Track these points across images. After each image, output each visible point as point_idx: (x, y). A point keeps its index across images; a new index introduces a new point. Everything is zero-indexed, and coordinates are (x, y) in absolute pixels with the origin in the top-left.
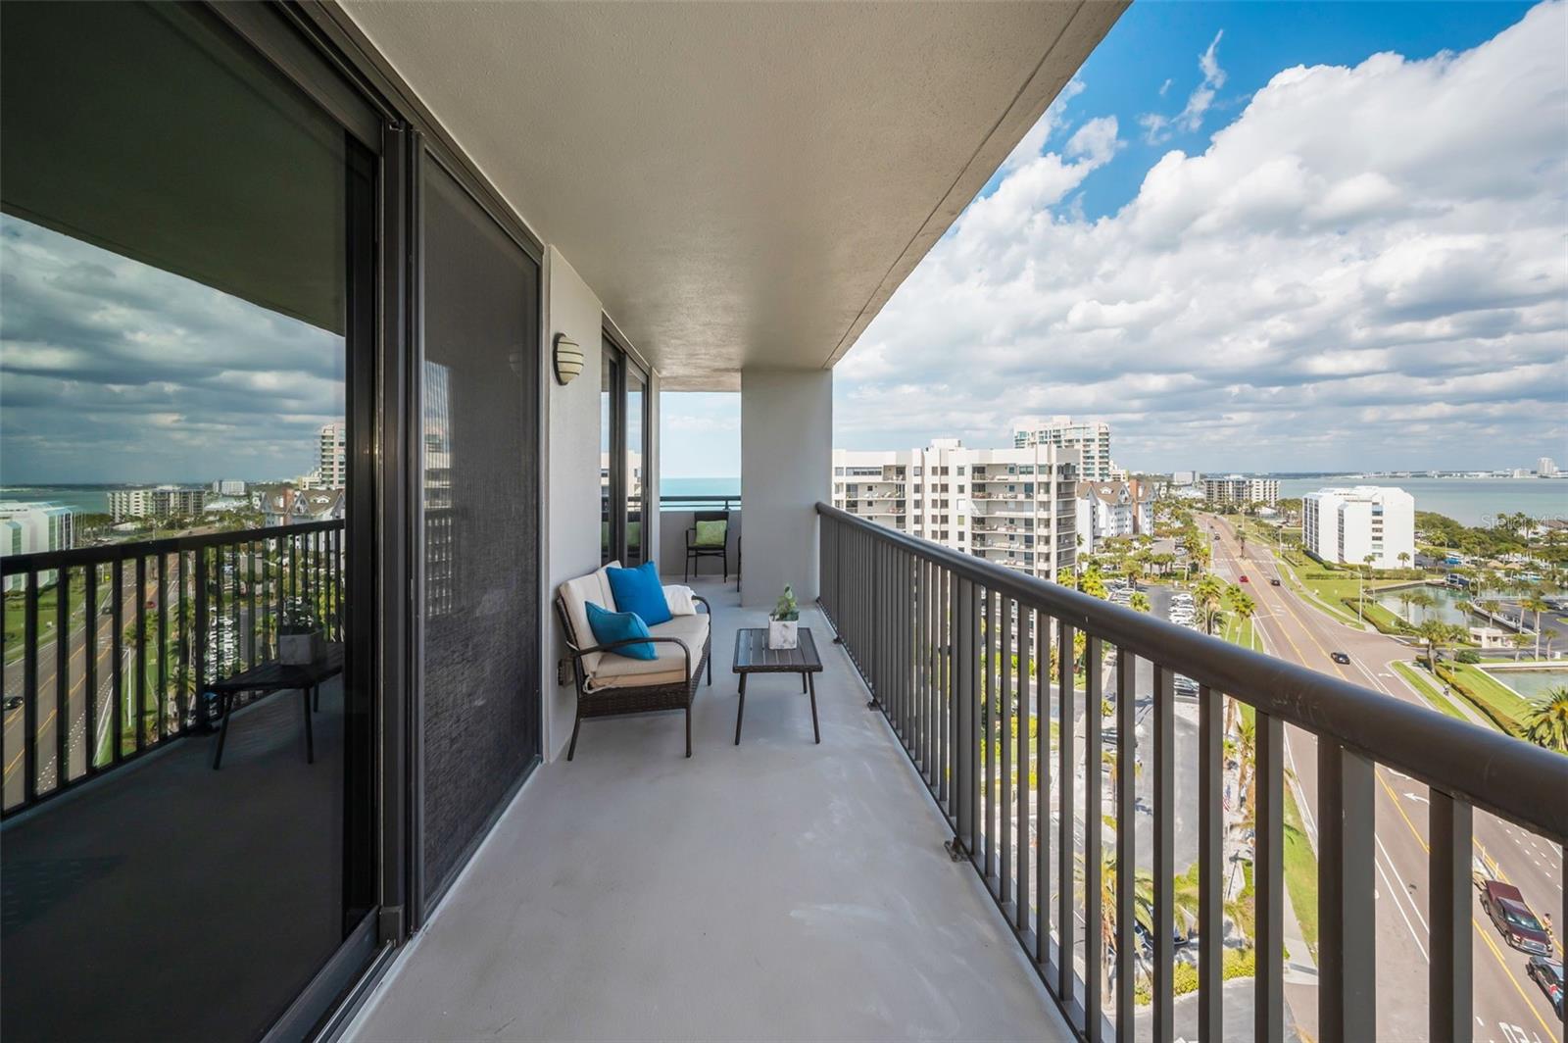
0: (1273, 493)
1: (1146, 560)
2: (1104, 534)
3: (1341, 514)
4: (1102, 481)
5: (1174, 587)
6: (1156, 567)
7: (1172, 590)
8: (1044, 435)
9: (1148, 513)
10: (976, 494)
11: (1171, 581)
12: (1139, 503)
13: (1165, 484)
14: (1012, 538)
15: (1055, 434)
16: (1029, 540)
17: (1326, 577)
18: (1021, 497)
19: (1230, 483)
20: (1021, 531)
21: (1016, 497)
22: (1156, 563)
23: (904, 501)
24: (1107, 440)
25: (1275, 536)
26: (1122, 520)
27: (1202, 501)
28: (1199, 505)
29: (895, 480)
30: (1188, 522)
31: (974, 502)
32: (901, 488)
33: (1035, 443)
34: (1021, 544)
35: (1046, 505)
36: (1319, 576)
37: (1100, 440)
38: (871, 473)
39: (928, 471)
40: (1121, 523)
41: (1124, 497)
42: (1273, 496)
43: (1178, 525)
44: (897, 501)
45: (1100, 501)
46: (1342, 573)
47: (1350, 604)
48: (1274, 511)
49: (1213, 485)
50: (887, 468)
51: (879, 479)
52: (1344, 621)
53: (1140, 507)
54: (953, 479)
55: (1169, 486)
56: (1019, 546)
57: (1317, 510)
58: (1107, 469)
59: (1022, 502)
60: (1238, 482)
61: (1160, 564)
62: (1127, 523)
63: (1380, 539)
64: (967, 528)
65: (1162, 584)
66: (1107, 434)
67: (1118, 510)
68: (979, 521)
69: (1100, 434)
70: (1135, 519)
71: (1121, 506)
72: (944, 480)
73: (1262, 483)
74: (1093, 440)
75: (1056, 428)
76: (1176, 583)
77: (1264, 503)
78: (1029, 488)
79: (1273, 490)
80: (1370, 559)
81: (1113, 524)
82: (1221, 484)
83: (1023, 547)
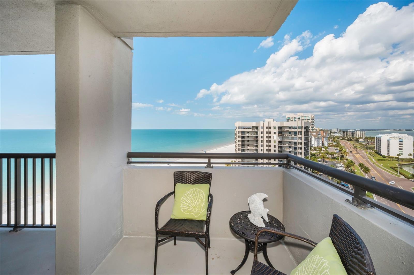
0: (363, 135)
1: (327, 154)
2: (313, 146)
3: (389, 142)
4: (313, 131)
5: (336, 162)
6: (330, 156)
7: (336, 163)
8: (295, 118)
9: (326, 140)
10: (279, 134)
11: (335, 160)
12: (324, 137)
13: (330, 132)
14: (290, 147)
15: (298, 118)
16: (295, 148)
17: (385, 160)
18: (293, 136)
19: (350, 132)
20: (293, 145)
21: (291, 136)
22: (330, 155)
23: (258, 136)
24: (314, 120)
25: (366, 147)
26: (319, 142)
27: (341, 137)
28: (340, 138)
29: (255, 130)
30: (338, 143)
31: (278, 137)
32: (257, 132)
33: (293, 120)
34: (293, 149)
35: (300, 138)
36: (382, 160)
37: (312, 120)
38: (248, 128)
39: (265, 128)
40: (318, 143)
41: (319, 135)
42: (363, 136)
43: (335, 144)
44: (256, 136)
45: (312, 136)
46: (390, 159)
47: (394, 169)
48: (364, 140)
49: (345, 133)
50: (253, 127)
51: (251, 130)
52: (393, 174)
53: (324, 138)
54: (272, 130)
55: (331, 133)
56: (292, 150)
57: (380, 141)
58: (314, 128)
59: (293, 137)
60: (352, 132)
61: (332, 155)
62: (320, 143)
63: (402, 149)
64: (277, 144)
65: (332, 161)
66: (314, 118)
67: (318, 139)
68: (280, 142)
69: (312, 118)
70: (323, 142)
71: (318, 138)
72: (270, 130)
73: (360, 132)
74: (310, 120)
75: (299, 116)
76: (337, 160)
77: (360, 138)
78: (295, 133)
79: (363, 134)
80: (399, 155)
81: (316, 143)
82: (347, 132)
83: (293, 150)
